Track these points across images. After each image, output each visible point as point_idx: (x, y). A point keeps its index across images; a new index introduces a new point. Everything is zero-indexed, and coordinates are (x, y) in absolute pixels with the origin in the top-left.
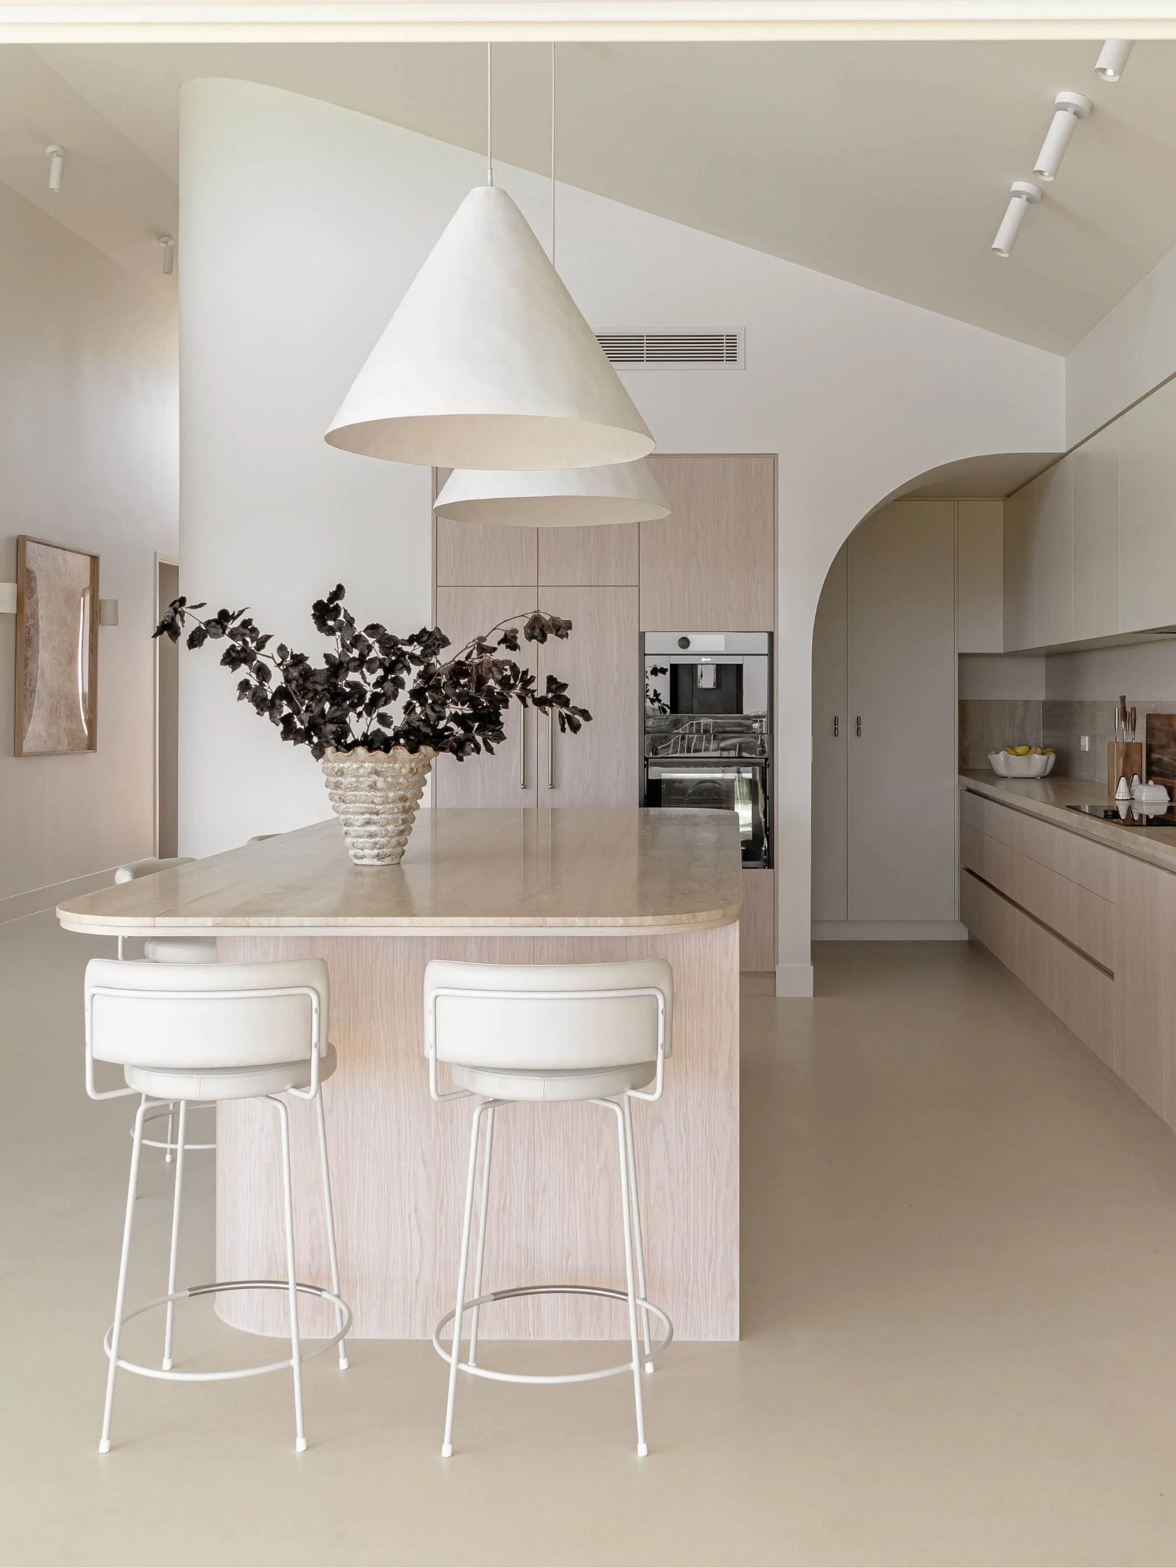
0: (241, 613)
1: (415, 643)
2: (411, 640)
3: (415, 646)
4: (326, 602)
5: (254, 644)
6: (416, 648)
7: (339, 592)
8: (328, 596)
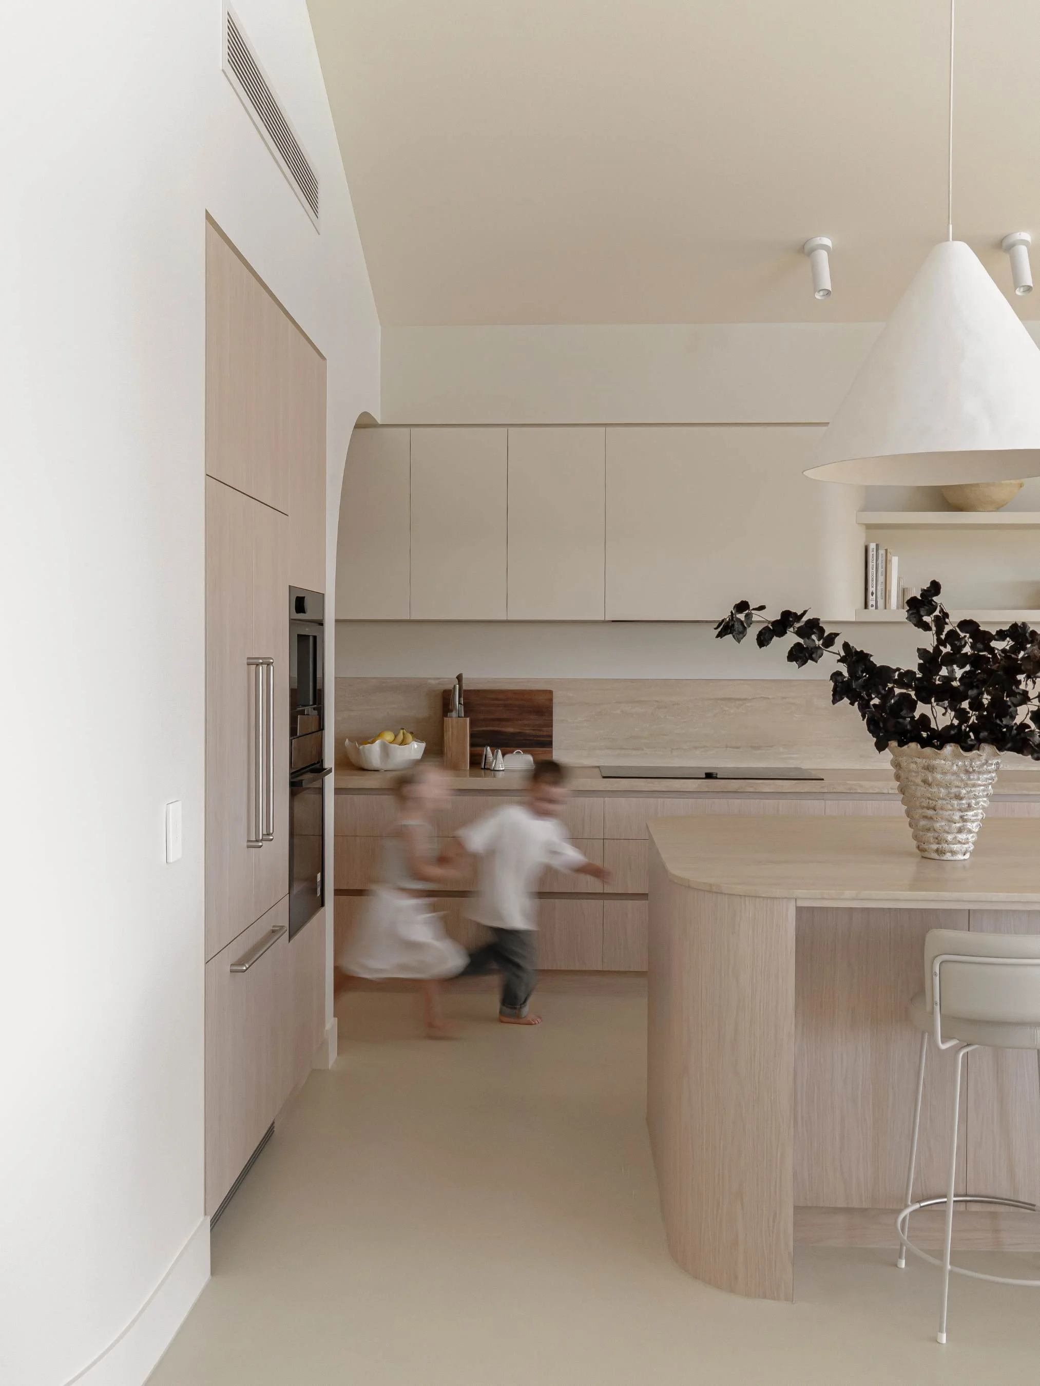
0: (805, 612)
1: (1008, 639)
2: (1001, 635)
3: (1009, 642)
4: (920, 598)
5: (821, 642)
6: (1009, 643)
7: (935, 588)
8: (920, 592)
